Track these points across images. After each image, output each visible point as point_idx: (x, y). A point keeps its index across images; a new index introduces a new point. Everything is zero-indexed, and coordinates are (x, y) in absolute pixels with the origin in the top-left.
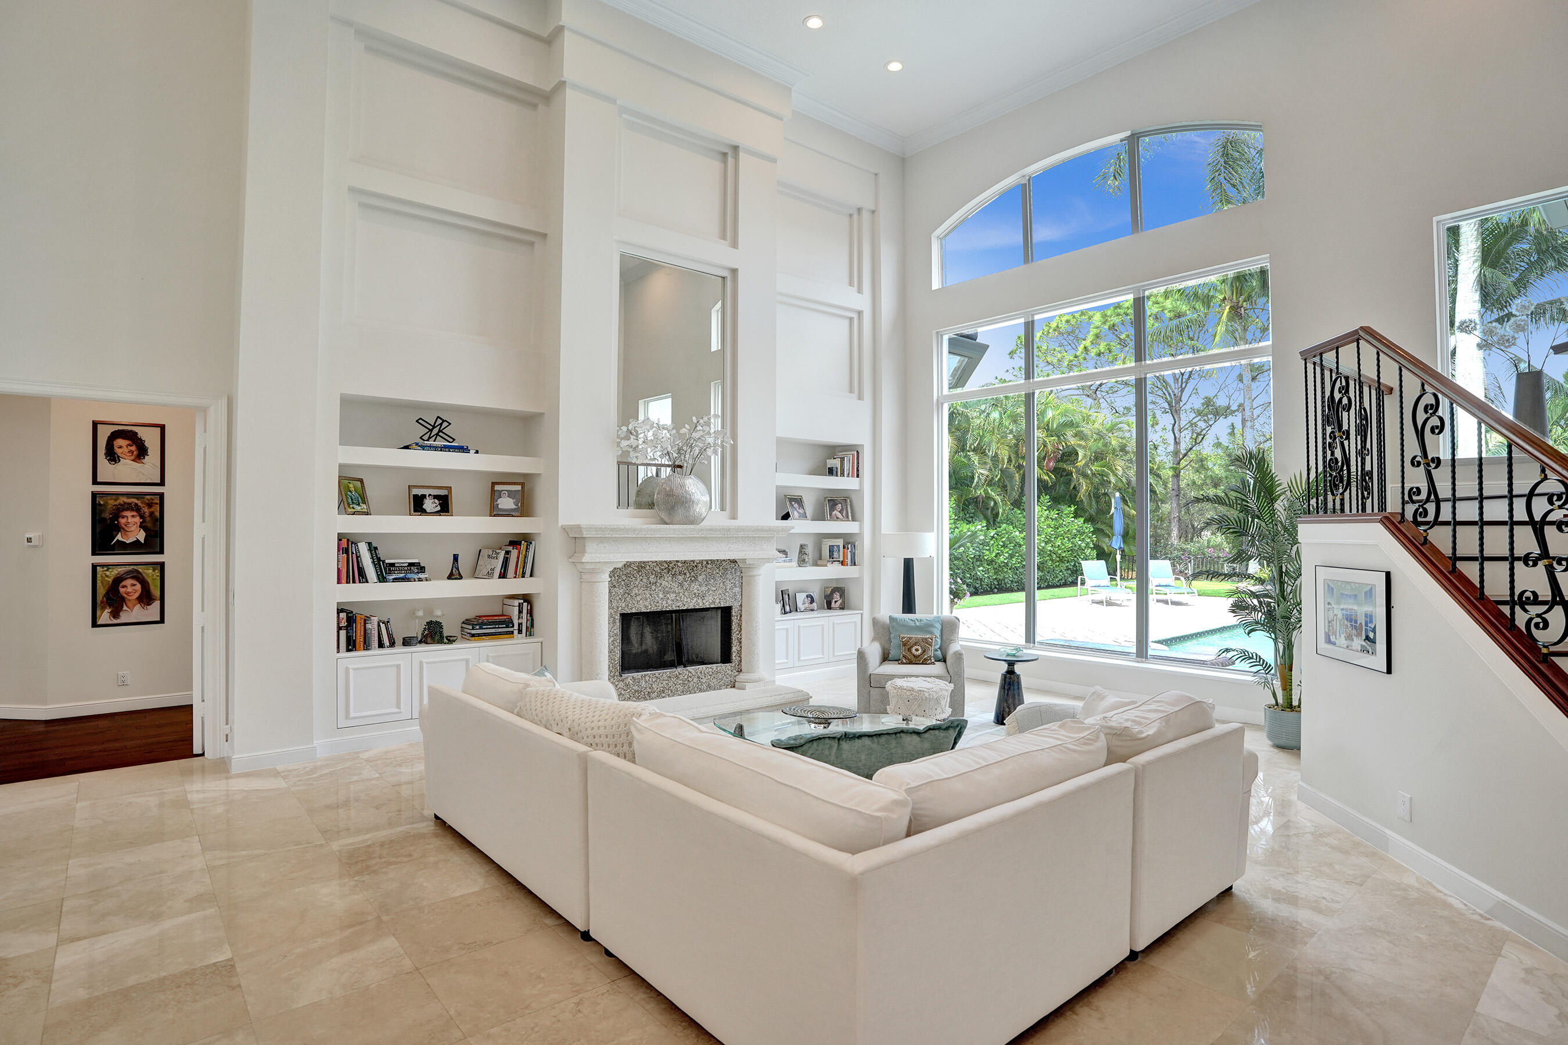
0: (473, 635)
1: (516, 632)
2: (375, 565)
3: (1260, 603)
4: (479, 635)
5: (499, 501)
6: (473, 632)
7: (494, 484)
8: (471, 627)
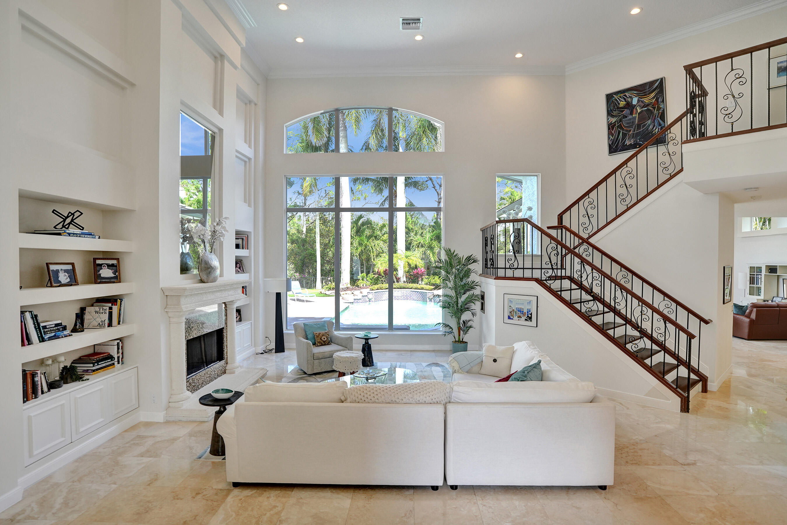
0: (94, 371)
1: (116, 363)
2: (36, 329)
4: (97, 370)
5: (101, 272)
6: (94, 368)
7: (95, 259)
8: (92, 365)
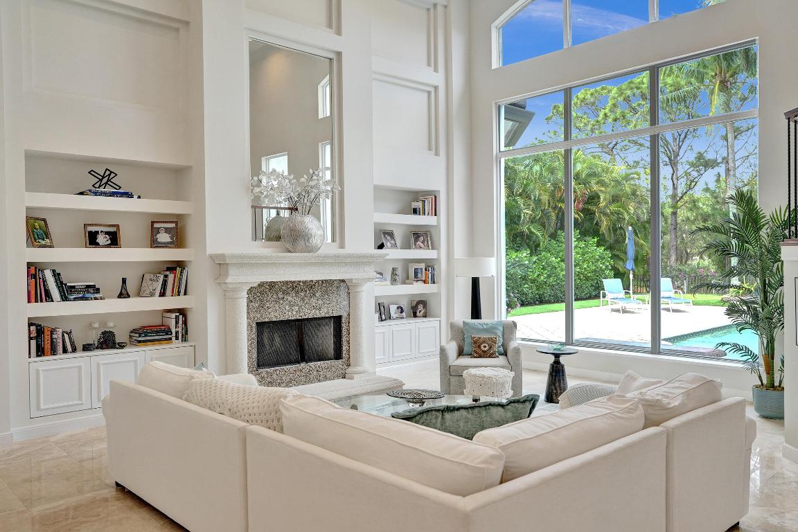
0: (140, 342)
1: (174, 339)
2: (59, 287)
3: (748, 308)
4: (144, 341)
5: (158, 236)
6: (140, 339)
7: (153, 223)
8: (138, 335)
